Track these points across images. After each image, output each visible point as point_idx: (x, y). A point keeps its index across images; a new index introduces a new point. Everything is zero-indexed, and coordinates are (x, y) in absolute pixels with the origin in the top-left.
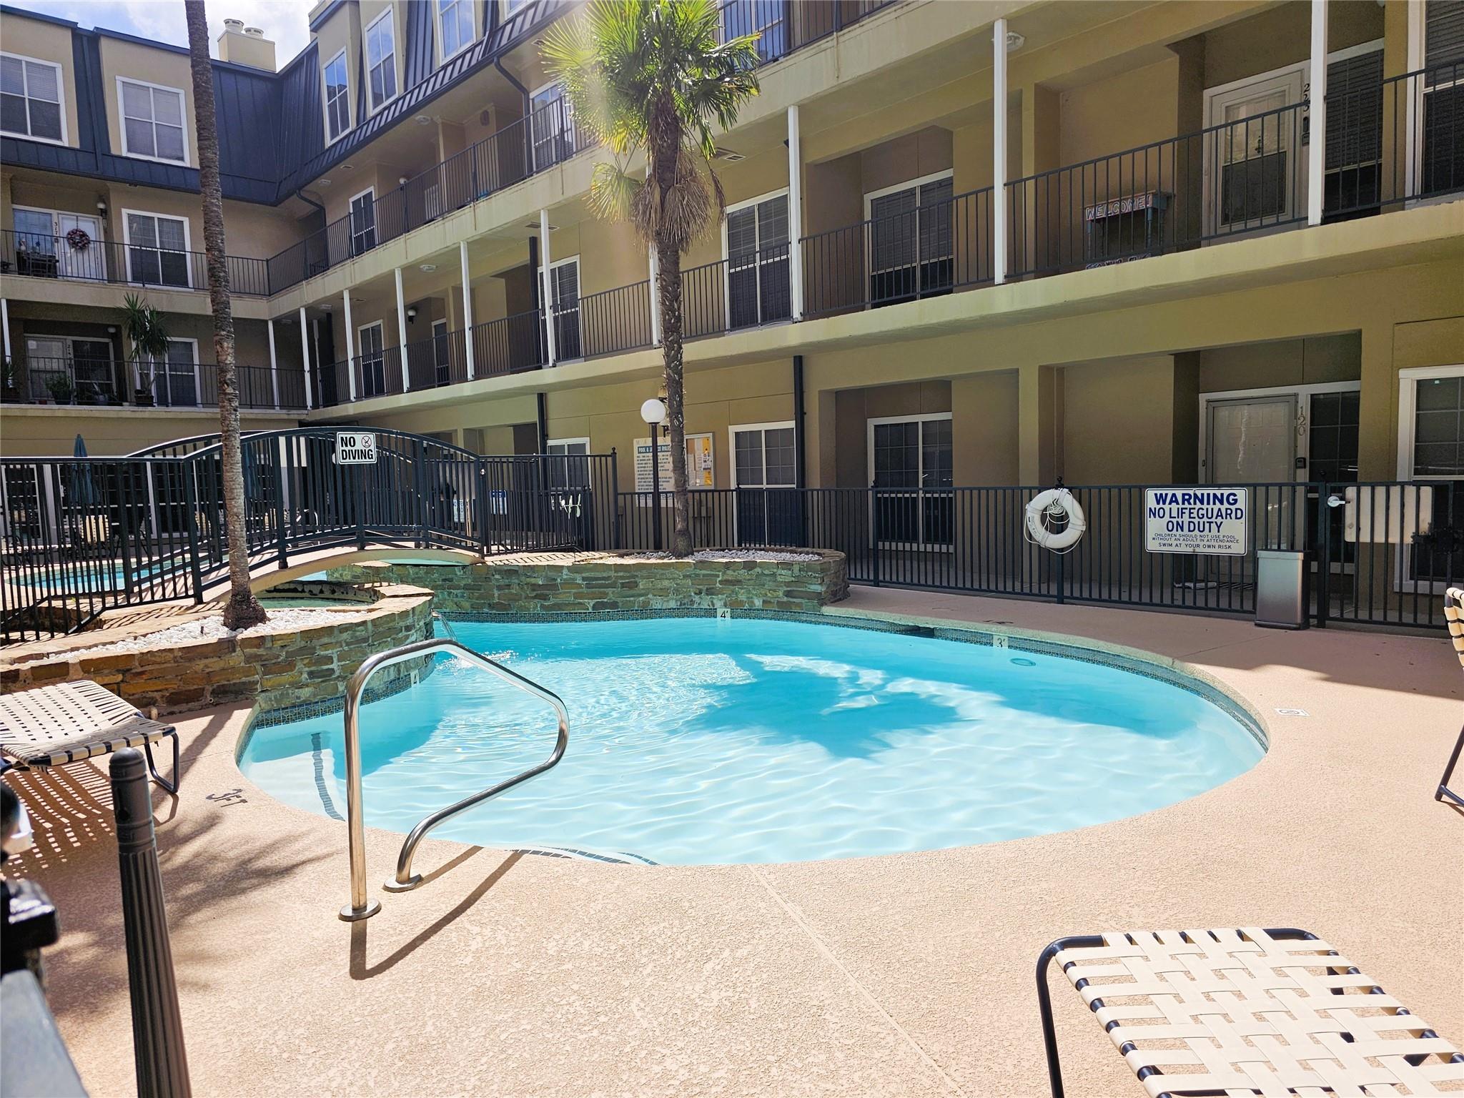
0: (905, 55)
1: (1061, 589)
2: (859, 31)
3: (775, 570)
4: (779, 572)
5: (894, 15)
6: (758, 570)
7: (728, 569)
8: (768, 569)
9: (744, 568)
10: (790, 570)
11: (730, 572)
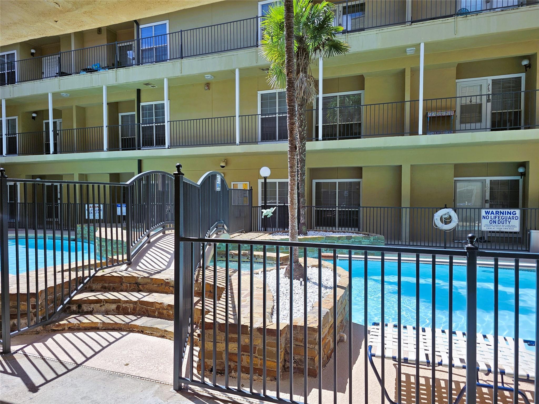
0: (379, 47)
1: (445, 244)
2: (358, 35)
3: (361, 240)
4: (363, 240)
5: (375, 32)
6: (353, 240)
7: (339, 239)
8: (358, 239)
9: (347, 239)
10: (369, 239)
11: (340, 241)
